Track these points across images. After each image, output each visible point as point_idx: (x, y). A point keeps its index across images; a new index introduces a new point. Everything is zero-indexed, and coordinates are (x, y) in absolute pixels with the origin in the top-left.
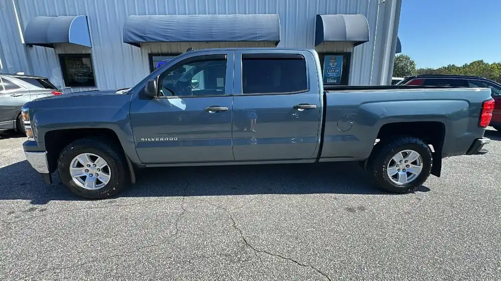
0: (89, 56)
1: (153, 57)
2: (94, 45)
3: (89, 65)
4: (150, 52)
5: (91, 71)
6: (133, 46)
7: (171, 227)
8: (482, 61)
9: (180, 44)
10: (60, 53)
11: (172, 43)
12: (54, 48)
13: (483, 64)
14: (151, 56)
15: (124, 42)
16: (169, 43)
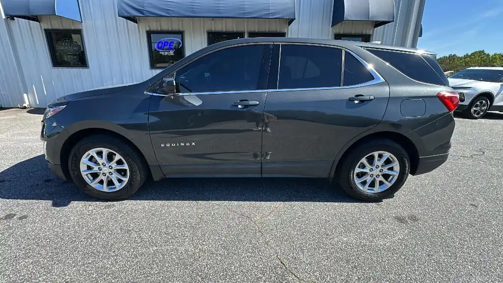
0: (79, 32)
1: (152, 35)
2: (84, 20)
3: (80, 44)
4: (148, 29)
5: (82, 50)
6: (129, 21)
7: (186, 243)
8: (483, 51)
9: (182, 21)
10: (46, 27)
11: (173, 18)
12: (39, 22)
13: (484, 54)
14: (149, 34)
15: (119, 16)
16: (169, 18)
